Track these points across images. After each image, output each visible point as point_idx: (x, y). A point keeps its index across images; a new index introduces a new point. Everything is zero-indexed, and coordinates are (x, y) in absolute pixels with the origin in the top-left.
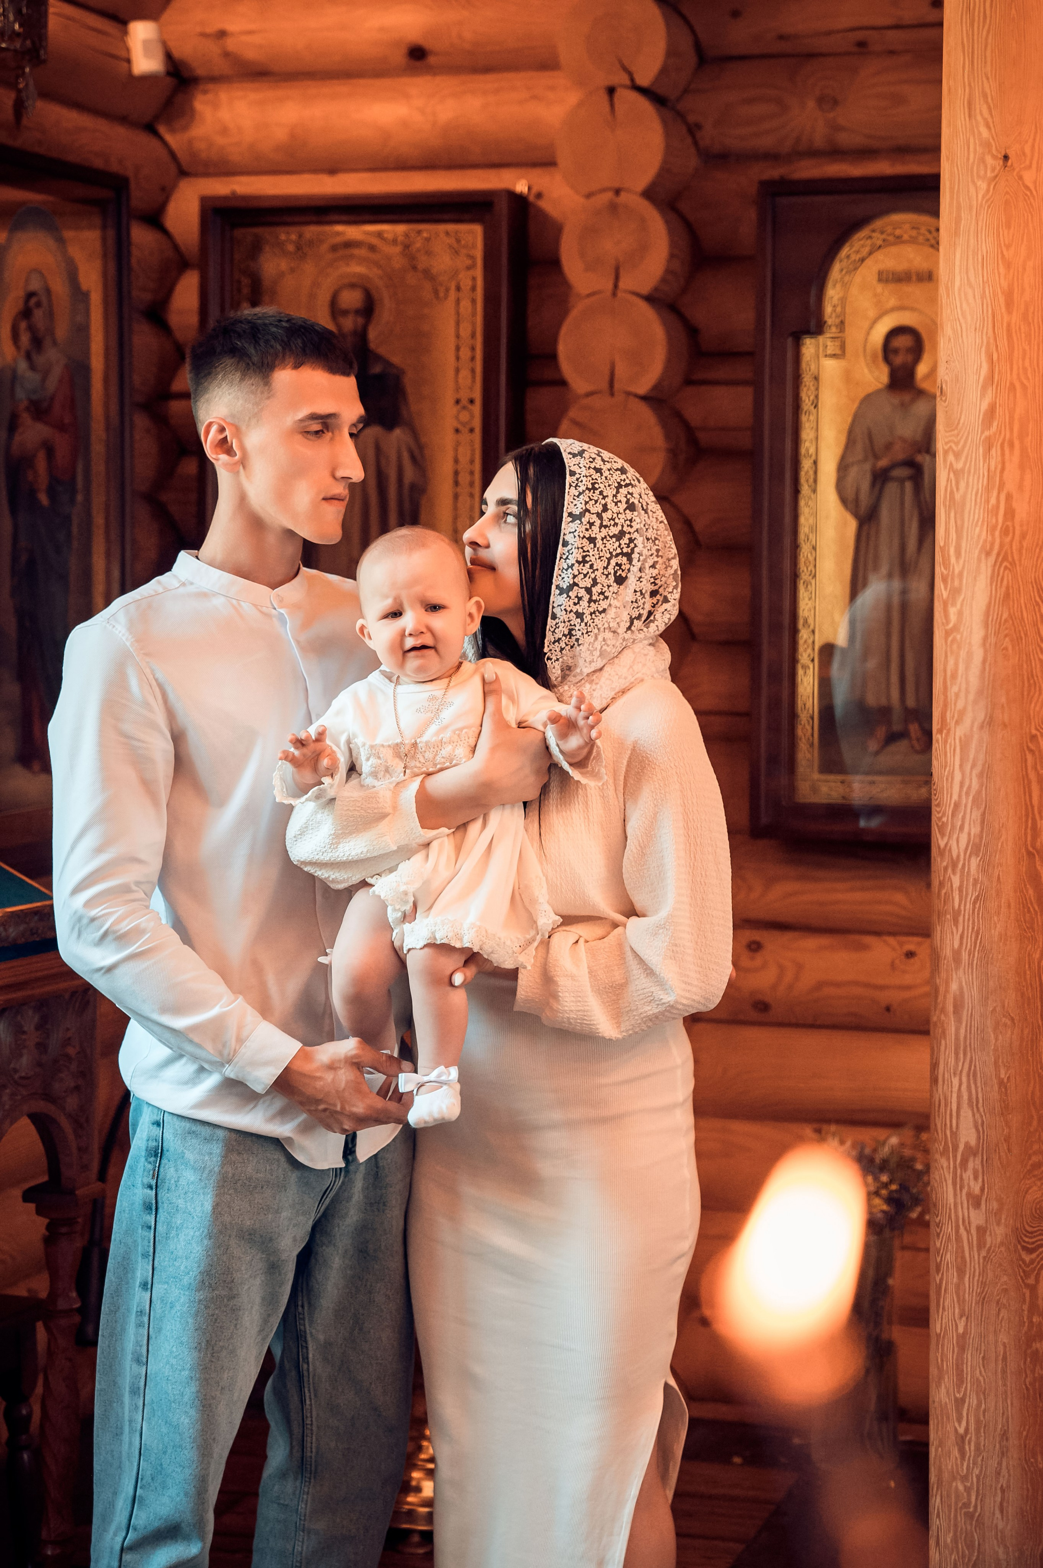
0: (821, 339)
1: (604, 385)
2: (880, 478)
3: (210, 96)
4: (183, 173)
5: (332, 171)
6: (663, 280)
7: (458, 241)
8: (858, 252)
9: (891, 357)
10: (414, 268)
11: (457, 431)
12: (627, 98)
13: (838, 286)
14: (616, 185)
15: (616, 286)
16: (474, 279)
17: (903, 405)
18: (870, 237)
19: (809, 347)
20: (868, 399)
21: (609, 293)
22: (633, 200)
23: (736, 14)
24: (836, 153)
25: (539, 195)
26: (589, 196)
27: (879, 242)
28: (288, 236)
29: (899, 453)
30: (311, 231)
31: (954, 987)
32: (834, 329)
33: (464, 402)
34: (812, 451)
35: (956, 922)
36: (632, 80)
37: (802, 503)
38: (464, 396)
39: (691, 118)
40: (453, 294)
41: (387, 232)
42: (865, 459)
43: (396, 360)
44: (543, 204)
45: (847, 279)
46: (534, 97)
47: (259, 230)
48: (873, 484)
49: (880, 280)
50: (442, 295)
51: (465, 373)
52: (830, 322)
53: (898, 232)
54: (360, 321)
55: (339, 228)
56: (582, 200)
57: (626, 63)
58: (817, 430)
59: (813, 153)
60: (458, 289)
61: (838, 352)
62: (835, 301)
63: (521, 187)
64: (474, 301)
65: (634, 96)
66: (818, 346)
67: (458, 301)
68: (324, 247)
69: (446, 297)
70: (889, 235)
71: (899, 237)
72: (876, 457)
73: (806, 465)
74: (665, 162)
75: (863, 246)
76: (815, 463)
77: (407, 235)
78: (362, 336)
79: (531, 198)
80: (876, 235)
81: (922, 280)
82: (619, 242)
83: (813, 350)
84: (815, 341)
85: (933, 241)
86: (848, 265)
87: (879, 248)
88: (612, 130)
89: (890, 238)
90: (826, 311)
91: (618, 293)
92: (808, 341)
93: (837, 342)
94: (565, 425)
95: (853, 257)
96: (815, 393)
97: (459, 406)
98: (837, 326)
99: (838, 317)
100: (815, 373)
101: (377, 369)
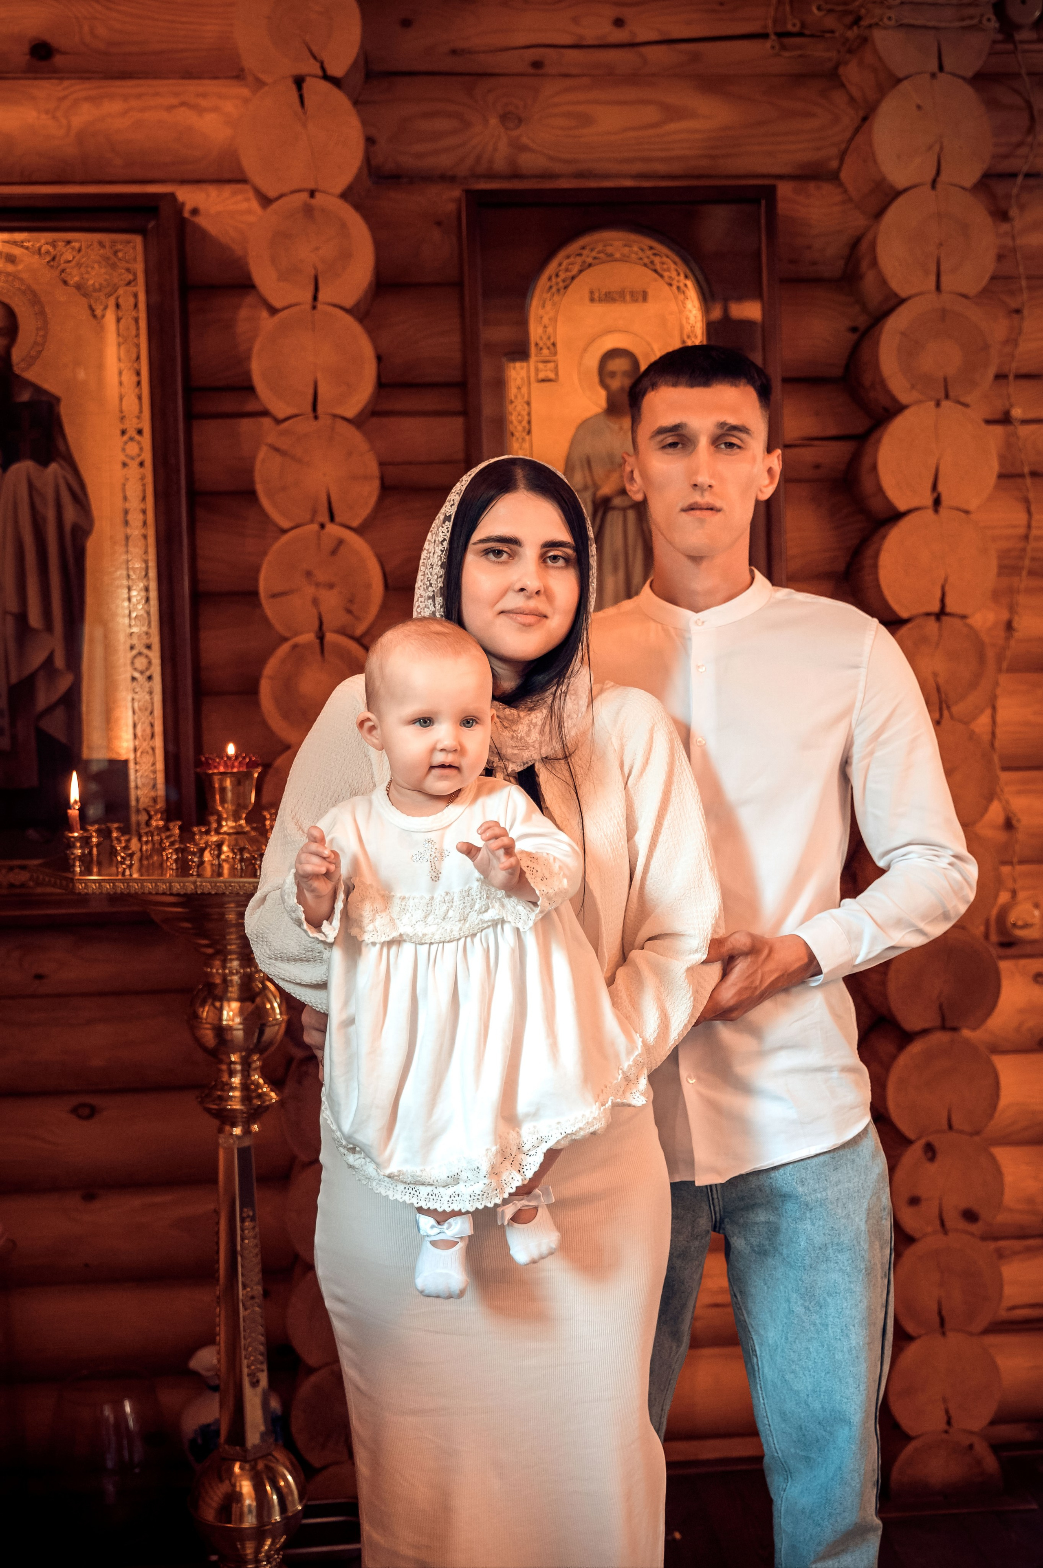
0: (532, 362)
1: (309, 408)
2: (602, 507)
7: (115, 252)
8: (567, 270)
9: (607, 381)
10: (65, 282)
11: (125, 465)
12: (316, 88)
13: (545, 307)
14: (311, 185)
15: (315, 298)
16: (136, 296)
17: (622, 429)
18: (580, 255)
19: (516, 372)
20: (585, 425)
21: (308, 307)
22: (330, 201)
23: (406, 23)
24: (518, 176)
25: (195, 211)
27: (589, 260)
29: (620, 480)
32: (544, 352)
33: (132, 432)
36: (323, 68)
38: (131, 426)
40: (111, 310)
42: (586, 488)
44: (202, 221)
45: (554, 298)
46: (183, 104)
48: (595, 514)
49: (592, 300)
50: (98, 313)
51: (130, 400)
52: (533, 347)
53: (609, 250)
54: (2, 341)
57: (315, 49)
59: (491, 176)
60: (118, 306)
62: (545, 321)
64: (136, 320)
65: (325, 86)
66: (528, 371)
67: (118, 320)
69: (104, 315)
70: (599, 252)
71: (611, 255)
72: (597, 486)
75: (572, 264)
77: (53, 245)
78: (3, 359)
79: (186, 215)
80: (585, 252)
81: (636, 301)
82: (317, 249)
83: (523, 373)
84: (525, 364)
85: (646, 260)
86: (557, 284)
87: (590, 265)
88: (304, 125)
89: (602, 255)
90: (535, 332)
91: (320, 306)
92: (518, 365)
93: (551, 365)
94: (263, 453)
95: (562, 275)
96: (526, 418)
97: (126, 438)
98: (548, 348)
99: (549, 338)
100: (526, 398)
101: (25, 396)
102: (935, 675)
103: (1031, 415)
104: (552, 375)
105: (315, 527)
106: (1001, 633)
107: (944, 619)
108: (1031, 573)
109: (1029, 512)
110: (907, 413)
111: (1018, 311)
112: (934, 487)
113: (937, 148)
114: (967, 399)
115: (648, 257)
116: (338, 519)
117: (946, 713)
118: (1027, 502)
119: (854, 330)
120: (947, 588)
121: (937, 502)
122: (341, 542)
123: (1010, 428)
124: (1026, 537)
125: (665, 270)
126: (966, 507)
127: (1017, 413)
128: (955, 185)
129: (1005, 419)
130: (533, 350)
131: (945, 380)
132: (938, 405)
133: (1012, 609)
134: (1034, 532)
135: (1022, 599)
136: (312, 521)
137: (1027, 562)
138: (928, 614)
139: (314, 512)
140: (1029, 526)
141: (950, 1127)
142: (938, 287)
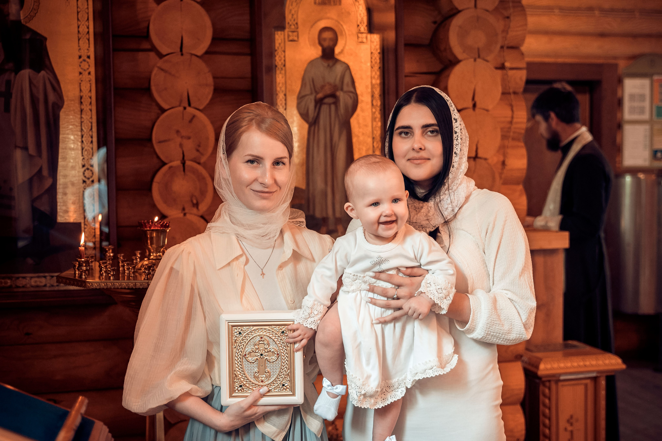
0: (286, 32)
1: (179, 50)
2: (319, 103)
9: (322, 42)
11: (80, 73)
13: (294, 4)
17: (328, 65)
19: (279, 36)
20: (312, 63)
29: (328, 90)
32: (292, 27)
33: (84, 57)
34: (283, 89)
38: (84, 53)
42: (311, 93)
48: (315, 107)
49: (316, 3)
51: (84, 41)
52: (290, 23)
58: (287, 78)
62: (293, 12)
66: (284, 35)
72: (317, 93)
73: (281, 96)
76: (285, 95)
81: (336, 5)
83: (282, 37)
84: (283, 33)
90: (288, 17)
92: (279, 33)
93: (295, 34)
94: (155, 71)
96: (283, 58)
97: (81, 60)
98: (294, 25)
99: (294, 20)
100: (283, 49)
101: (28, 36)
103: (514, 66)
104: (296, 39)
105: (181, 109)
106: (500, 166)
107: (478, 160)
108: (513, 139)
109: (512, 111)
110: (461, 64)
111: (508, 17)
112: (473, 99)
114: (489, 58)
116: (192, 105)
118: (511, 106)
119: (435, 22)
120: (479, 146)
121: (474, 106)
122: (194, 116)
123: (505, 71)
124: (511, 122)
126: (486, 108)
127: (507, 64)
129: (502, 67)
130: (287, 26)
131: (479, 49)
132: (475, 60)
133: (505, 155)
134: (515, 120)
135: (509, 151)
136: (180, 106)
137: (511, 134)
139: (181, 102)
140: (512, 117)
142: (476, 6)
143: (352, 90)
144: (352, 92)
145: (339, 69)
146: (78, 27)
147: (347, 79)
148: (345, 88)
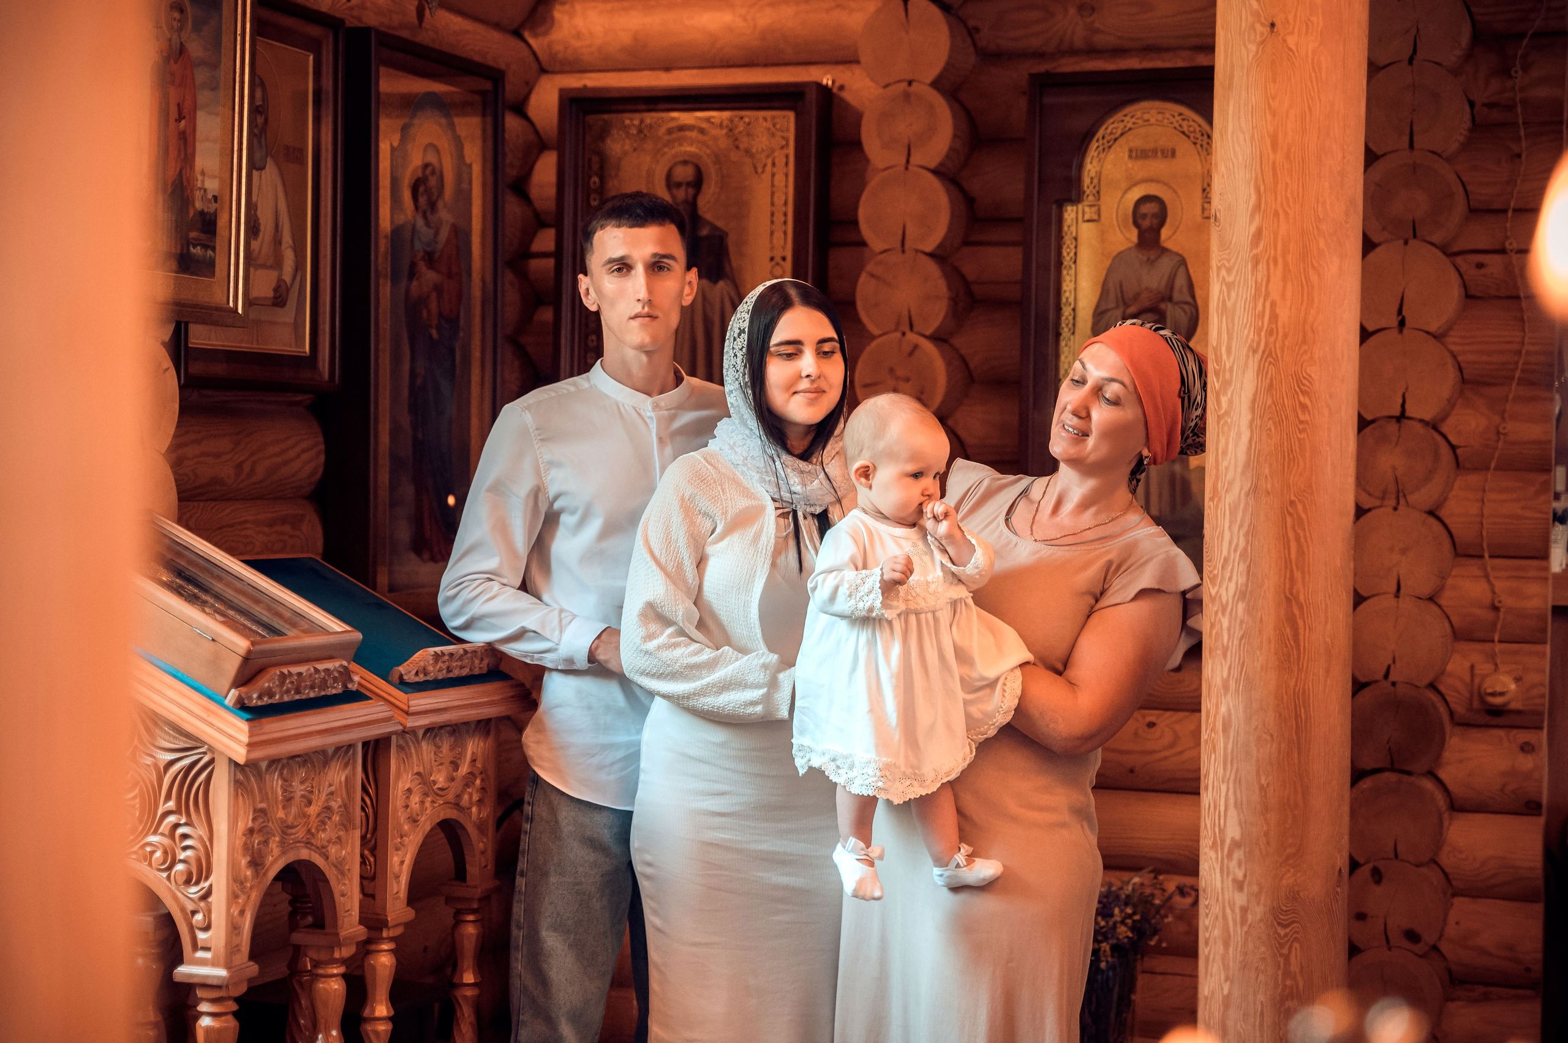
0: (1080, 206)
1: (899, 245)
3: (567, 7)
4: (543, 71)
5: (667, 69)
6: (947, 156)
7: (774, 125)
8: (1112, 133)
9: (1140, 221)
10: (737, 147)
12: (920, 5)
13: (1095, 162)
14: (910, 77)
15: (908, 161)
16: (787, 156)
17: (1148, 259)
18: (1123, 121)
19: (1070, 213)
20: (1119, 258)
21: (902, 168)
22: (923, 89)
24: (1092, 51)
25: (842, 88)
26: (886, 86)
27: (1130, 125)
28: (632, 120)
29: (1145, 302)
30: (650, 118)
31: (1223, 709)
32: (1091, 198)
33: (778, 259)
34: (1071, 300)
35: (1225, 656)
37: (1063, 344)
38: (778, 254)
39: (971, 23)
40: (769, 168)
41: (713, 117)
42: (1117, 307)
43: (720, 224)
44: (845, 95)
45: (1102, 155)
46: (838, 6)
47: (606, 116)
49: (1130, 157)
50: (760, 170)
51: (779, 234)
52: (1088, 192)
53: (1146, 116)
54: (691, 191)
55: (675, 114)
56: (881, 91)
58: (1076, 282)
59: (1073, 52)
60: (774, 164)
61: (1095, 217)
62: (1093, 174)
63: (827, 81)
64: (787, 175)
66: (1077, 212)
67: (773, 175)
68: (663, 130)
69: (763, 172)
70: (1138, 119)
71: (1148, 121)
72: (1127, 305)
73: (1067, 311)
74: (950, 57)
75: (1116, 128)
76: (1074, 310)
77: (731, 120)
78: (693, 204)
79: (835, 90)
80: (1127, 119)
81: (1166, 157)
82: (911, 125)
83: (1073, 215)
84: (1075, 208)
85: (1177, 125)
86: (1103, 144)
87: (1130, 129)
88: (907, 32)
89: (1140, 122)
91: (910, 167)
92: (1070, 208)
93: (1094, 209)
94: (863, 278)
95: (1108, 138)
96: (1074, 251)
97: (774, 263)
98: (1095, 195)
99: (1094, 187)
100: (1074, 234)
101: (705, 232)
102: (1394, 469)
105: (898, 335)
106: (1493, 435)
107: (1405, 422)
108: (1521, 383)
109: (1523, 330)
110: (1378, 250)
111: (1519, 156)
112: (1400, 312)
113: (1414, 31)
114: (1435, 238)
115: (1177, 121)
116: (916, 328)
117: (1402, 501)
118: (1523, 322)
120: (1406, 396)
121: (1402, 324)
122: (916, 347)
123: (1507, 257)
124: (1519, 353)
125: (1191, 132)
126: (1425, 328)
127: (1512, 244)
128: (1430, 61)
129: (1497, 250)
130: (1083, 196)
131: (1414, 222)
132: (1406, 243)
133: (1503, 414)
134: (1528, 348)
135: (1513, 407)
136: (896, 330)
138: (1392, 417)
139: (898, 324)
140: (1522, 343)
141: (1396, 856)
142: (1411, 146)
143: (1189, 299)
144: (1186, 303)
145: (1165, 265)
146: (772, 214)
147: (1180, 281)
148: (1176, 296)
